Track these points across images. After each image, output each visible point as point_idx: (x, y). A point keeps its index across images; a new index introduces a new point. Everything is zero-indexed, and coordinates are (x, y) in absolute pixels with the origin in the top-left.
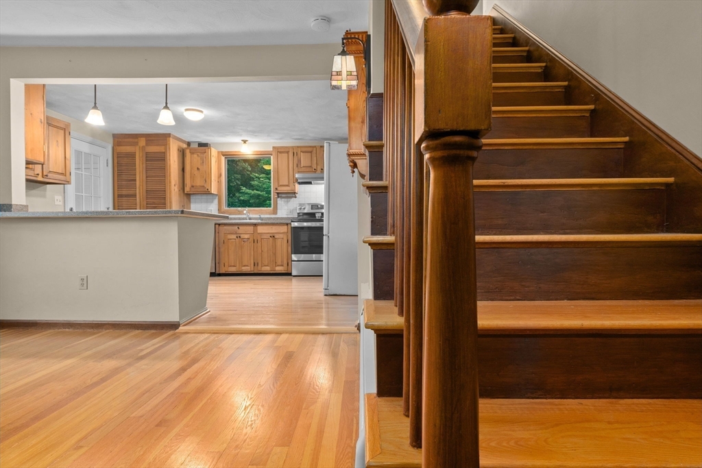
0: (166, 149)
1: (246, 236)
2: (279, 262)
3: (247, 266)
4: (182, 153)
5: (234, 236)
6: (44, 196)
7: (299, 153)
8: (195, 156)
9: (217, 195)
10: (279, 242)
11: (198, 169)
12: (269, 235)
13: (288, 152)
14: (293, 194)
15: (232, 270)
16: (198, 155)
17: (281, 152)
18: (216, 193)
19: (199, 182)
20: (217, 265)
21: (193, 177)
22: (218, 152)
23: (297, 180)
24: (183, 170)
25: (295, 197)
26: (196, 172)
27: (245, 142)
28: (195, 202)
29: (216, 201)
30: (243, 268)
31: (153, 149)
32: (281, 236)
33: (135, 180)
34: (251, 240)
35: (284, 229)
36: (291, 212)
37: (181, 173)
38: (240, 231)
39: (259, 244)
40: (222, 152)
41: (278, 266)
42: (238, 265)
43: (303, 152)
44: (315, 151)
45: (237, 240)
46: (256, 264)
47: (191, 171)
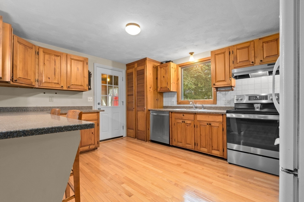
0: (144, 67)
1: (189, 122)
2: (215, 146)
3: (190, 144)
4: (156, 69)
5: (181, 121)
6: (81, 98)
7: (235, 51)
8: (162, 69)
9: (176, 92)
10: (215, 130)
11: (164, 77)
12: (206, 123)
13: (224, 53)
14: (230, 88)
15: (180, 145)
16: (164, 69)
17: (218, 54)
18: (175, 91)
19: (164, 85)
20: (171, 139)
21: (161, 82)
22: (177, 65)
23: (233, 75)
24: (157, 78)
25: (232, 90)
26: (162, 79)
27: (191, 54)
28: (165, 97)
29: (176, 96)
30: (187, 145)
31: (140, 68)
32: (217, 124)
33: (133, 87)
34: (192, 125)
35: (220, 119)
36: (229, 102)
37: (155, 80)
38: (184, 118)
39: (198, 129)
40: (179, 65)
41: (214, 150)
42: (183, 142)
43: (239, 49)
44: (252, 46)
45: (183, 124)
46: (196, 145)
47: (160, 79)
